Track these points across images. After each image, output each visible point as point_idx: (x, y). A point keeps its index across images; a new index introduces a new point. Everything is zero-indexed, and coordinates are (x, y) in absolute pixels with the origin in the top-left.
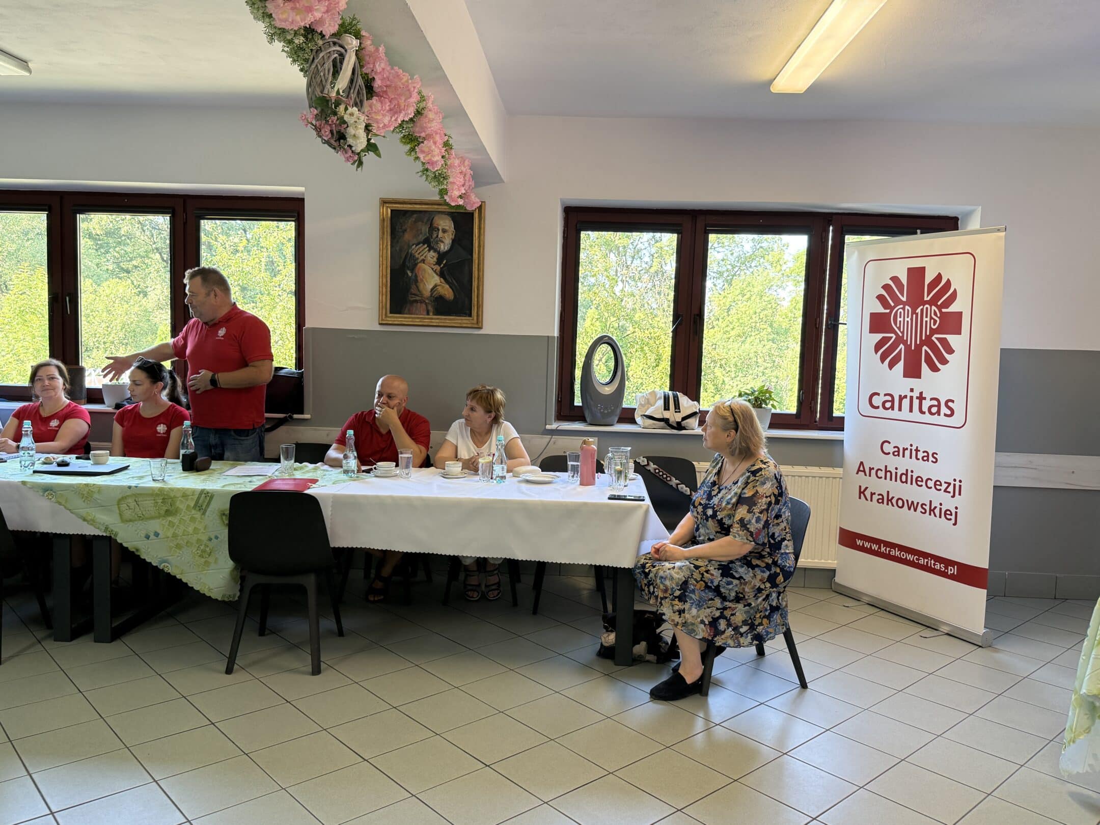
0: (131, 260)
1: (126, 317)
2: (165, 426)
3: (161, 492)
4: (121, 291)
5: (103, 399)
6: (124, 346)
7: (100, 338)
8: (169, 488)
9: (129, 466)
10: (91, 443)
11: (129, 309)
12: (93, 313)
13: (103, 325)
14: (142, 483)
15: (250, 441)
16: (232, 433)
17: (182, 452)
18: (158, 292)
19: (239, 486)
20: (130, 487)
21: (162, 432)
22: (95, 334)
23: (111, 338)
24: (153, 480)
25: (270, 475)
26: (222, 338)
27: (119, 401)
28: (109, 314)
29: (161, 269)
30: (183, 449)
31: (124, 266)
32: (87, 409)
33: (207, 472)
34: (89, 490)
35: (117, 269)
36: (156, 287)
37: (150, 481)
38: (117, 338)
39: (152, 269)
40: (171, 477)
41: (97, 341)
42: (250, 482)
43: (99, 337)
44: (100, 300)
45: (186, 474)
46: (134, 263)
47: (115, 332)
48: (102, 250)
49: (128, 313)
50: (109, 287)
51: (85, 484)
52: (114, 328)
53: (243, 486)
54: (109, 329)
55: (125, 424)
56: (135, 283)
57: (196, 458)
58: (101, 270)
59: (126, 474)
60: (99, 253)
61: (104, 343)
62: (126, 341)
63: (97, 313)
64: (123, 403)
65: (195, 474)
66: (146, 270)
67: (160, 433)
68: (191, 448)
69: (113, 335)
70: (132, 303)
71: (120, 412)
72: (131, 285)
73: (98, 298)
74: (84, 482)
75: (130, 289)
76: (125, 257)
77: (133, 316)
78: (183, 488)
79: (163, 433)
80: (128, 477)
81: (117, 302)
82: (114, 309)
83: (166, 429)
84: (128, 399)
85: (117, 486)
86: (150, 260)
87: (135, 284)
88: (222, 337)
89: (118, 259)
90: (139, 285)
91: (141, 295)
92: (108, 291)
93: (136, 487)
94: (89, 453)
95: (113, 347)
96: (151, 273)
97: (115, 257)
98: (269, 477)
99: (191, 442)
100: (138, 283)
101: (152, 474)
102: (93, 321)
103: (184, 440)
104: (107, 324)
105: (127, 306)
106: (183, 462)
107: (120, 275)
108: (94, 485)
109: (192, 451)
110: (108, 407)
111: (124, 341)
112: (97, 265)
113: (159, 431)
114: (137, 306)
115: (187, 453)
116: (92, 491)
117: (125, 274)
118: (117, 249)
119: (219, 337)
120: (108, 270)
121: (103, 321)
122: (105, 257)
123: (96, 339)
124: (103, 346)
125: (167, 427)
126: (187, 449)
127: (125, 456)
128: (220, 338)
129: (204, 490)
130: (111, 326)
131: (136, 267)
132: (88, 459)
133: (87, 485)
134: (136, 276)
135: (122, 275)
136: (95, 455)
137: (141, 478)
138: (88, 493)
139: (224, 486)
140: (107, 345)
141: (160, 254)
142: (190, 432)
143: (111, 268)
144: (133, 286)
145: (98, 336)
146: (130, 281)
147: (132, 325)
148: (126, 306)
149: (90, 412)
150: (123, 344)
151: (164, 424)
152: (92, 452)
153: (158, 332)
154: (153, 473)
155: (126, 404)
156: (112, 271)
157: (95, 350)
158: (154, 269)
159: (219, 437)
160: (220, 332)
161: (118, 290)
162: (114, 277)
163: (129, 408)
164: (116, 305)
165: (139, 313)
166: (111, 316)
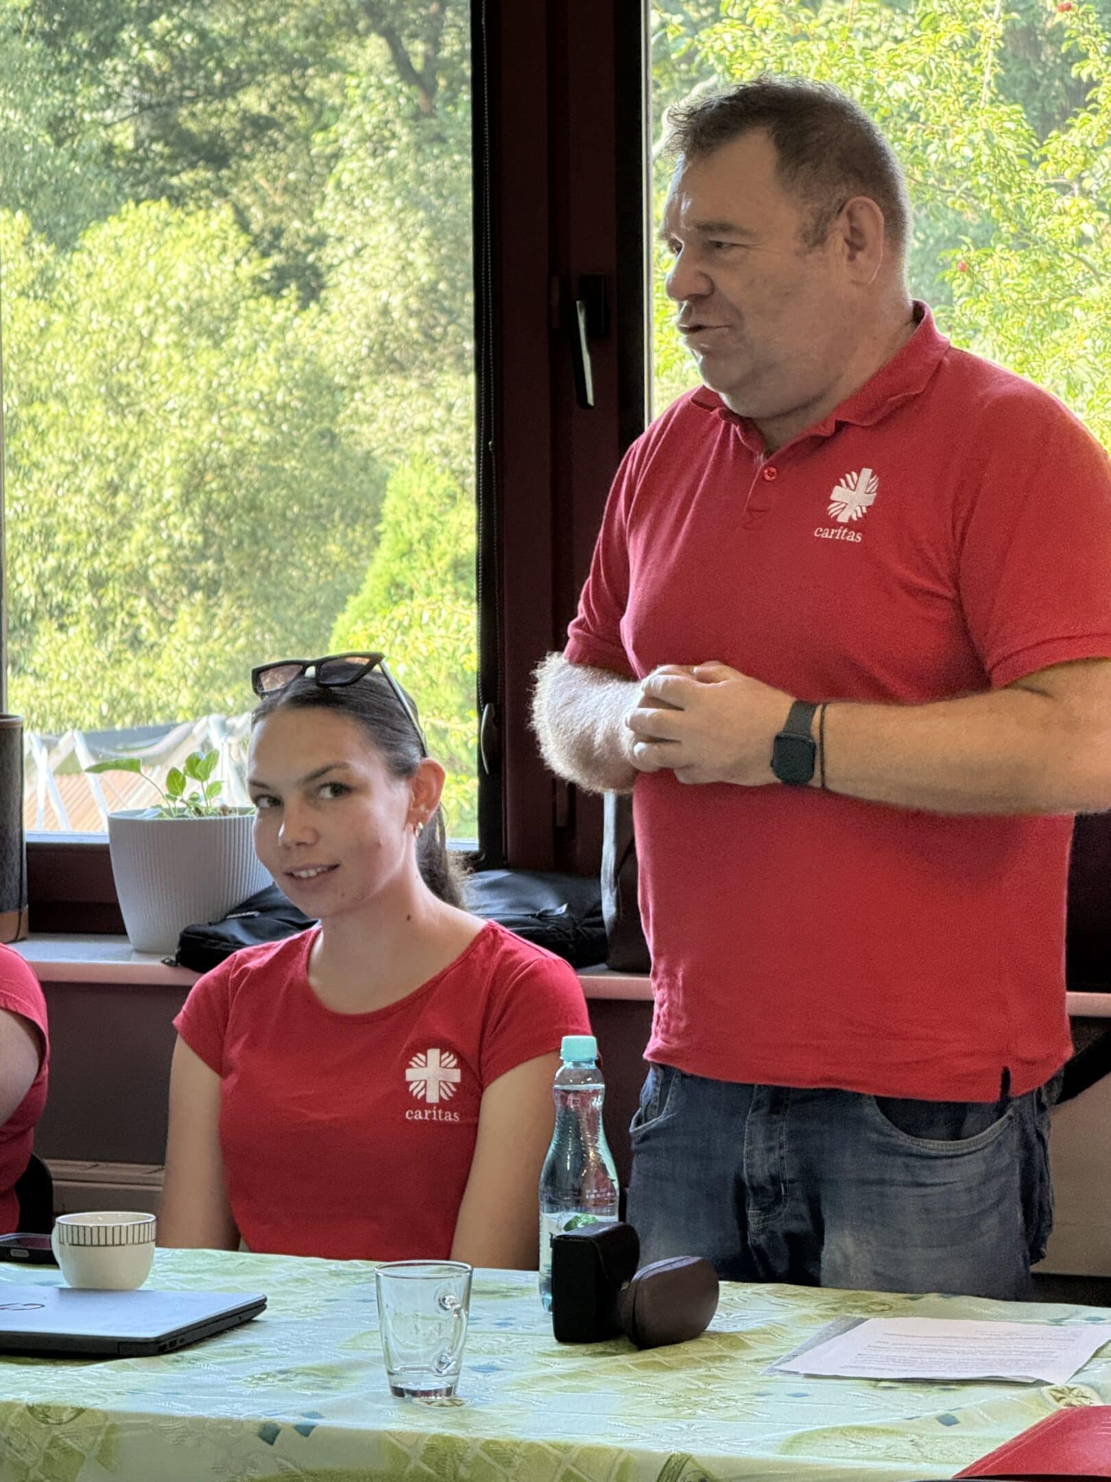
0: (233, 86)
1: (207, 428)
2: (450, 1060)
3: (439, 1465)
4: (182, 272)
5: (115, 908)
6: (199, 596)
7: (73, 559)
8: (488, 1446)
9: (260, 1306)
10: (54, 1167)
11: (224, 372)
12: (37, 409)
13: (91, 479)
14: (335, 1410)
15: (972, 1168)
16: (873, 1113)
17: (553, 1224)
18: (381, 265)
19: (882, 1442)
20: (269, 1434)
21: (432, 1098)
22: (48, 533)
23: (129, 553)
24: (399, 1392)
25: (1059, 1383)
26: (855, 538)
27: (197, 919)
28: (121, 411)
29: (398, 128)
30: (554, 1205)
31: (192, 126)
32: (35, 967)
33: (690, 1349)
34: (54, 1442)
35: (158, 147)
36: (372, 237)
37: (378, 1398)
38: (164, 552)
39: (345, 133)
40: (494, 1378)
41: (59, 569)
42: (948, 1421)
43: (67, 551)
44: (71, 329)
45: (579, 1359)
46: (252, 101)
47: (148, 514)
48: (81, 40)
49: (222, 399)
50: (118, 250)
51: (31, 1409)
52: (148, 491)
53: (904, 1446)
54: (121, 499)
55: (234, 1052)
56: (257, 216)
57: (631, 1259)
58: (74, 155)
59: (246, 1350)
60: (65, 58)
61: (97, 582)
62: (210, 565)
63: (55, 406)
64: (222, 930)
65: (626, 1359)
66: (318, 137)
67: (422, 1104)
68: (599, 1203)
69: (140, 533)
70: (241, 337)
71: (205, 988)
72: (232, 233)
73: (58, 319)
74: (27, 1398)
75: (228, 260)
76: (199, 67)
77: (247, 419)
78: (566, 1449)
79: (443, 1105)
80: (257, 1371)
81: (159, 339)
82: (144, 379)
83: (456, 1076)
84: (247, 905)
85: (199, 1422)
86: (334, 77)
87: (255, 227)
88: (851, 525)
89: (162, 81)
90: (278, 233)
91: (291, 292)
92: (111, 278)
93: (305, 1431)
94: (48, 1229)
95: (141, 604)
96: (337, 156)
97: (144, 71)
98: (1060, 1394)
99: (603, 1167)
100: (275, 219)
101: (388, 1358)
102: (36, 454)
103: (561, 1148)
104: (111, 473)
105: (215, 359)
106: (559, 1285)
107: (175, 181)
108: (80, 1411)
109: (609, 1220)
110: (142, 951)
111: (199, 569)
112: (55, 125)
113: (416, 1089)
114: (266, 356)
115: (580, 1230)
116: (67, 1451)
117: (204, 174)
118: (161, 25)
119: (833, 523)
120: (109, 150)
121: (86, 457)
122: (95, 80)
123: (52, 561)
124: (88, 599)
125: (462, 1064)
126: (578, 1202)
127: (233, 1246)
128: (840, 534)
129: (684, 1460)
130: (133, 480)
131: (259, 125)
132: (46, 1259)
133: (39, 1413)
134: (259, 178)
135: (187, 178)
136: (81, 1240)
137: (330, 1375)
138: (48, 1458)
139: (796, 1441)
140: (111, 594)
141: (392, 37)
142: (597, 1103)
143: (125, 137)
144: (243, 240)
145: (60, 540)
146: (227, 213)
147: (242, 474)
148: (209, 359)
149: (47, 986)
150: (194, 587)
151: (444, 1047)
152: (59, 1219)
153: (387, 507)
154: (395, 1349)
155: (241, 935)
156: (137, 157)
157: (46, 627)
158: (354, 133)
159: (792, 1136)
160: (838, 493)
161: (164, 270)
162: (143, 190)
163: (253, 964)
164: (156, 357)
165: (280, 397)
166: (131, 420)
